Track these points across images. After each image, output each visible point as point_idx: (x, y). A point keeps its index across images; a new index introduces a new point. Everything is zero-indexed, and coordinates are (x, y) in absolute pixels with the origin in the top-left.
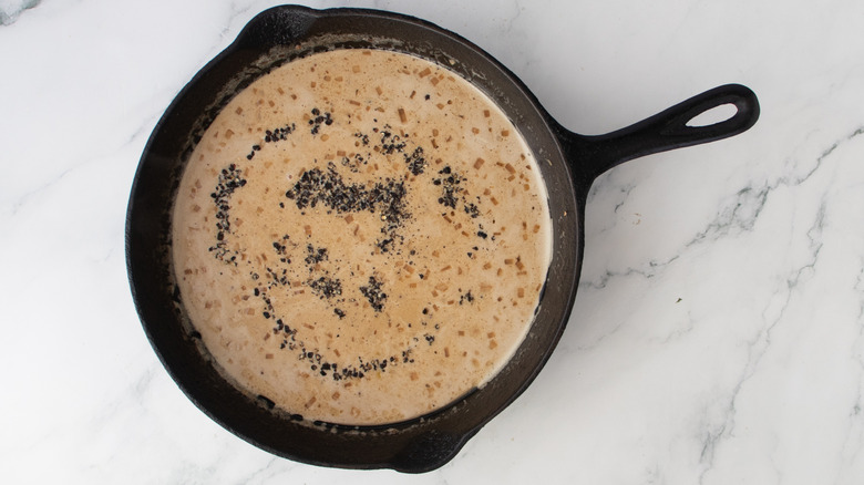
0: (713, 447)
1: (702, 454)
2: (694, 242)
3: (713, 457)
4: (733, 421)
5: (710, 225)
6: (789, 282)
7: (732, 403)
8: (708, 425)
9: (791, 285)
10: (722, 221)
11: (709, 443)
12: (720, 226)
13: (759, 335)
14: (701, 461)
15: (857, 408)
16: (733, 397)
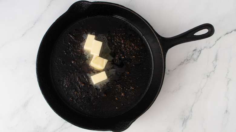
1: (183, 124)
2: (180, 64)
3: (186, 125)
4: (191, 115)
5: (185, 60)
6: (207, 76)
7: (191, 110)
8: (184, 116)
9: (208, 76)
10: (189, 58)
11: (185, 121)
12: (188, 60)
13: (199, 91)
14: (182, 126)
15: (227, 111)
16: (192, 108)
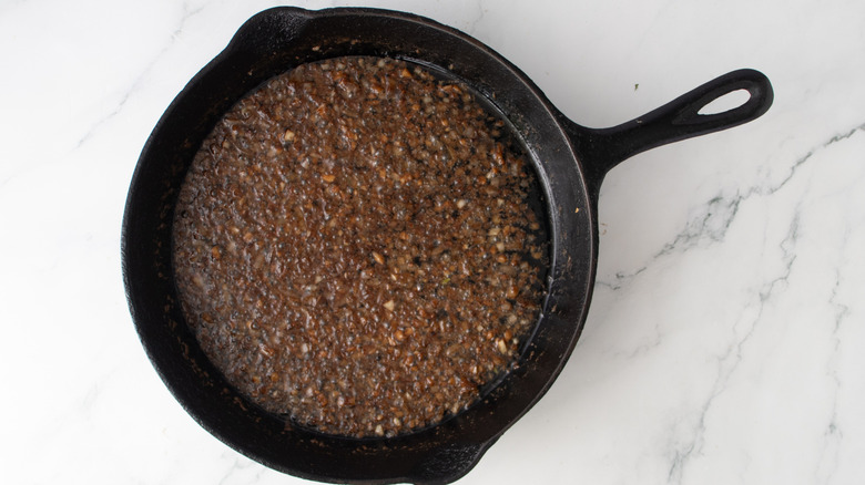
0: (682, 466)
1: (671, 473)
2: (662, 253)
3: (681, 476)
4: (702, 439)
5: (679, 236)
6: (761, 295)
7: (702, 421)
8: (676, 443)
9: (763, 298)
10: (692, 231)
11: (677, 462)
12: (689, 237)
13: (730, 350)
14: (669, 480)
15: (832, 426)
16: (703, 414)
